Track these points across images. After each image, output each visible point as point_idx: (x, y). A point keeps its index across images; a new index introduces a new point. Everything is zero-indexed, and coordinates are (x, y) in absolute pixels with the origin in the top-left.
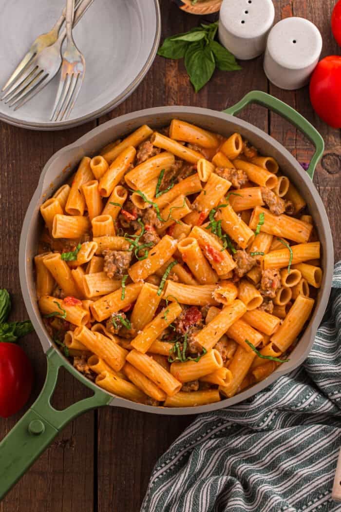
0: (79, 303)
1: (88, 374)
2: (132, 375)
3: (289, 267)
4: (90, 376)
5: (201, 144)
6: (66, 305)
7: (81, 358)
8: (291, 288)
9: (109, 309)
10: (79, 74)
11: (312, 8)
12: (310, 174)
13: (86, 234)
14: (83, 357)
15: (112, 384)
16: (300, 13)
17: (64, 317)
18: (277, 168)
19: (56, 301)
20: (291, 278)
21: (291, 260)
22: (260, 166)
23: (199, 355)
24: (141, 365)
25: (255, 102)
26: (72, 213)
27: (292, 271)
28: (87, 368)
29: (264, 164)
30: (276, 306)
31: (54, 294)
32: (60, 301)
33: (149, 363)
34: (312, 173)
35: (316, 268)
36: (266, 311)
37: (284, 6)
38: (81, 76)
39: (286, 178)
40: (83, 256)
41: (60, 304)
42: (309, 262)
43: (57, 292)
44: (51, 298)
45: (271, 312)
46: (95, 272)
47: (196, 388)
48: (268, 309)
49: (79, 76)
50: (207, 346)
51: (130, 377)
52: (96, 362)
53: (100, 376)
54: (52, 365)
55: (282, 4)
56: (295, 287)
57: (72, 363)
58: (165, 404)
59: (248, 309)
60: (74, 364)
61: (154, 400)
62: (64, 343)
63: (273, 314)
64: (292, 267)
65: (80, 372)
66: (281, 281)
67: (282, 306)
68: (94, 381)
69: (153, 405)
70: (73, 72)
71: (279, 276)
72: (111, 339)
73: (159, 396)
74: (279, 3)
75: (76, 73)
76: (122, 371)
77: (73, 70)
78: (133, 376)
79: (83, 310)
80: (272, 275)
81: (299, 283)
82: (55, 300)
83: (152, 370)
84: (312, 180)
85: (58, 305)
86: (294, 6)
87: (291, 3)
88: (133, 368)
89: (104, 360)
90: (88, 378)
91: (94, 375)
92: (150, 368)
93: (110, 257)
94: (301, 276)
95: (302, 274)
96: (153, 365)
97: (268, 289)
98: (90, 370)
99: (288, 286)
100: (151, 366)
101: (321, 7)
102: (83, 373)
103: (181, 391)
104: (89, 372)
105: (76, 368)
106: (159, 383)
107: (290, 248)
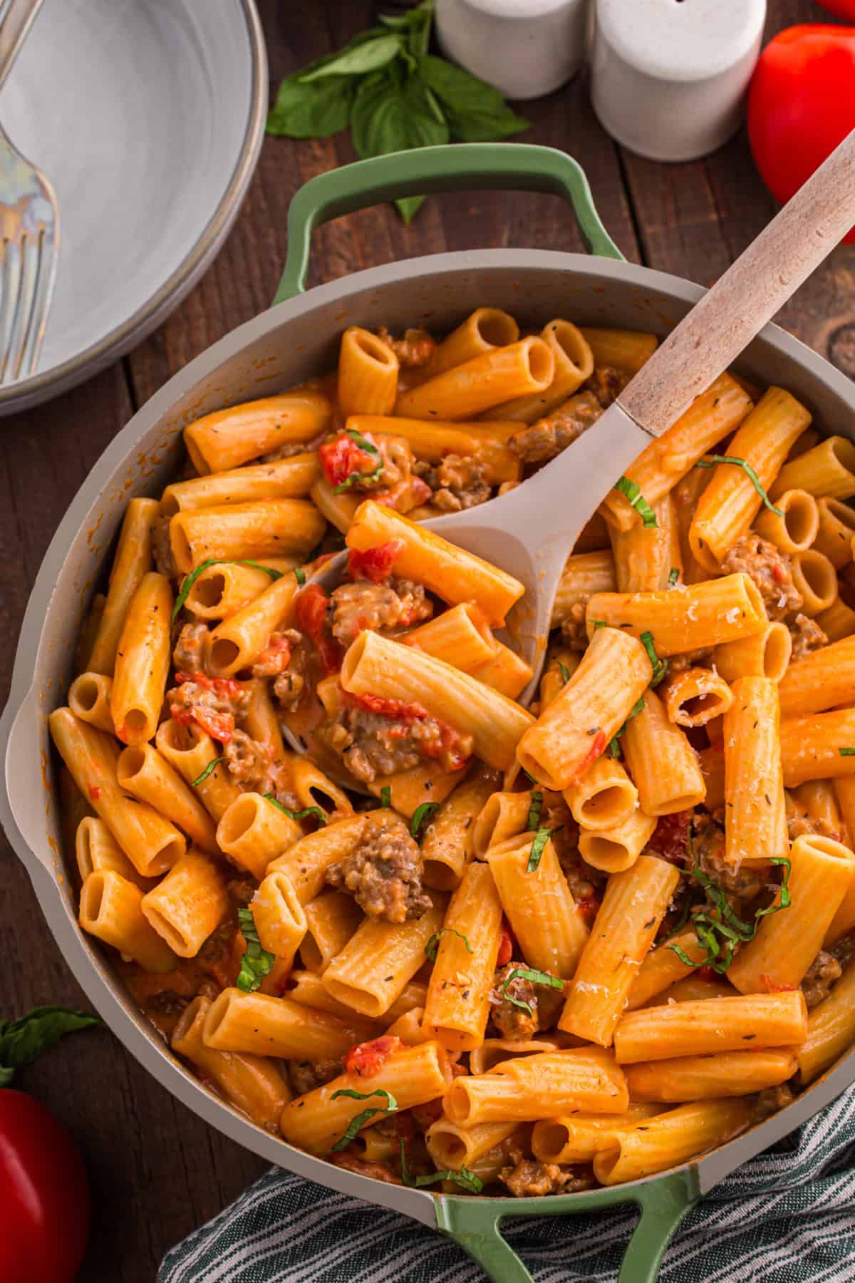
0: (393, 1041)
1: (568, 1182)
2: (670, 1083)
3: (768, 503)
4: (578, 1183)
5: (296, 434)
6: (370, 1076)
7: (514, 1166)
8: (813, 546)
9: (470, 996)
10: (42, 233)
12: (609, 252)
13: (233, 884)
14: (515, 1156)
15: (650, 1148)
17: (393, 1107)
18: (510, 321)
19: (333, 1092)
20: (795, 520)
21: (757, 482)
22: (474, 355)
23: (772, 887)
24: (673, 1037)
25: (329, 213)
26: (163, 867)
27: (783, 505)
28: (554, 1170)
29: (478, 341)
30: (818, 617)
31: (303, 1087)
32: (343, 1083)
33: (682, 1018)
34: (611, 248)
35: (831, 443)
36: (813, 646)
38: (52, 237)
39: (560, 324)
40: (284, 931)
41: (350, 1087)
42: (799, 448)
43: (304, 1075)
44: (309, 1099)
45: (825, 639)
46: (343, 943)
47: (836, 970)
48: (813, 639)
49: (44, 238)
50: (776, 848)
51: (667, 1096)
52: (561, 1136)
53: (600, 1158)
54: (475, 1237)
56: (821, 532)
57: (510, 1194)
58: (805, 1078)
59: (777, 680)
60: (518, 1191)
61: (772, 1090)
62: (439, 1167)
63: (833, 640)
64: (774, 495)
65: (548, 1194)
66: (781, 552)
67: (834, 605)
68: (596, 1185)
69: (781, 1102)
70: (22, 232)
71: (765, 544)
72: (541, 1052)
73: (780, 1067)
75: (33, 231)
76: (636, 1098)
77: (21, 224)
78: (672, 1083)
79: (418, 1049)
80: (754, 556)
81: (822, 519)
82: (325, 1092)
83: (707, 1025)
84: (624, 261)
85: (348, 1093)
88: (653, 1067)
89: (575, 1112)
90: (575, 1191)
91: (584, 1171)
92: (694, 1024)
93: (360, 871)
94: (810, 499)
95: (809, 492)
96: (697, 1013)
97: (775, 596)
98: (563, 1168)
99: (804, 546)
100: (693, 1018)
102: (556, 1189)
103: (812, 1008)
104: (566, 1177)
105: (528, 1194)
106: (748, 1038)
107: (728, 460)
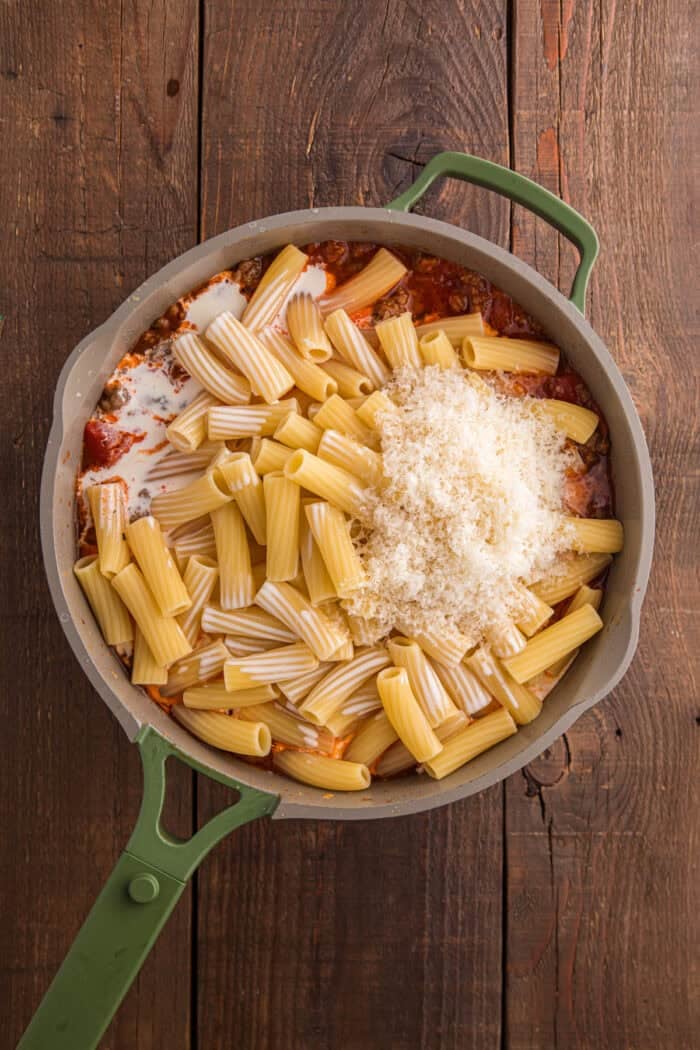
11: (594, 136)
12: (580, 307)
16: (572, 146)
34: (582, 305)
37: (542, 131)
55: (541, 127)
74: (534, 125)
86: (562, 131)
87: (556, 125)
101: (611, 134)
